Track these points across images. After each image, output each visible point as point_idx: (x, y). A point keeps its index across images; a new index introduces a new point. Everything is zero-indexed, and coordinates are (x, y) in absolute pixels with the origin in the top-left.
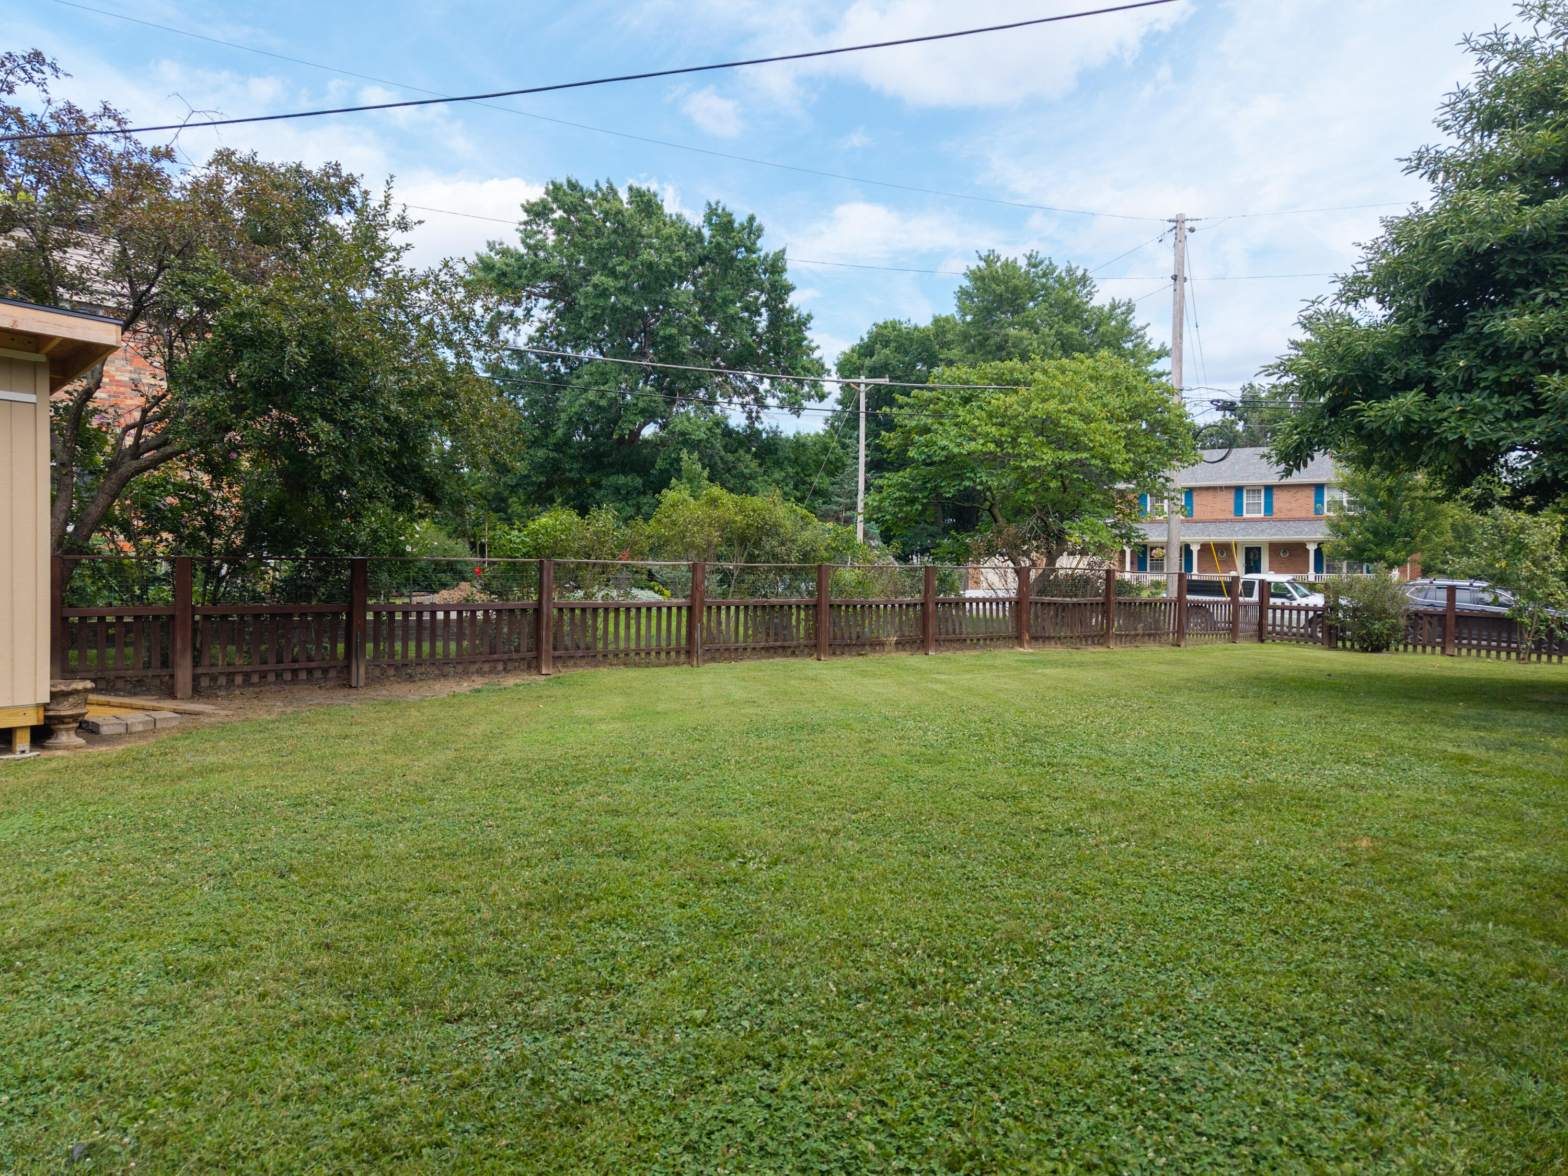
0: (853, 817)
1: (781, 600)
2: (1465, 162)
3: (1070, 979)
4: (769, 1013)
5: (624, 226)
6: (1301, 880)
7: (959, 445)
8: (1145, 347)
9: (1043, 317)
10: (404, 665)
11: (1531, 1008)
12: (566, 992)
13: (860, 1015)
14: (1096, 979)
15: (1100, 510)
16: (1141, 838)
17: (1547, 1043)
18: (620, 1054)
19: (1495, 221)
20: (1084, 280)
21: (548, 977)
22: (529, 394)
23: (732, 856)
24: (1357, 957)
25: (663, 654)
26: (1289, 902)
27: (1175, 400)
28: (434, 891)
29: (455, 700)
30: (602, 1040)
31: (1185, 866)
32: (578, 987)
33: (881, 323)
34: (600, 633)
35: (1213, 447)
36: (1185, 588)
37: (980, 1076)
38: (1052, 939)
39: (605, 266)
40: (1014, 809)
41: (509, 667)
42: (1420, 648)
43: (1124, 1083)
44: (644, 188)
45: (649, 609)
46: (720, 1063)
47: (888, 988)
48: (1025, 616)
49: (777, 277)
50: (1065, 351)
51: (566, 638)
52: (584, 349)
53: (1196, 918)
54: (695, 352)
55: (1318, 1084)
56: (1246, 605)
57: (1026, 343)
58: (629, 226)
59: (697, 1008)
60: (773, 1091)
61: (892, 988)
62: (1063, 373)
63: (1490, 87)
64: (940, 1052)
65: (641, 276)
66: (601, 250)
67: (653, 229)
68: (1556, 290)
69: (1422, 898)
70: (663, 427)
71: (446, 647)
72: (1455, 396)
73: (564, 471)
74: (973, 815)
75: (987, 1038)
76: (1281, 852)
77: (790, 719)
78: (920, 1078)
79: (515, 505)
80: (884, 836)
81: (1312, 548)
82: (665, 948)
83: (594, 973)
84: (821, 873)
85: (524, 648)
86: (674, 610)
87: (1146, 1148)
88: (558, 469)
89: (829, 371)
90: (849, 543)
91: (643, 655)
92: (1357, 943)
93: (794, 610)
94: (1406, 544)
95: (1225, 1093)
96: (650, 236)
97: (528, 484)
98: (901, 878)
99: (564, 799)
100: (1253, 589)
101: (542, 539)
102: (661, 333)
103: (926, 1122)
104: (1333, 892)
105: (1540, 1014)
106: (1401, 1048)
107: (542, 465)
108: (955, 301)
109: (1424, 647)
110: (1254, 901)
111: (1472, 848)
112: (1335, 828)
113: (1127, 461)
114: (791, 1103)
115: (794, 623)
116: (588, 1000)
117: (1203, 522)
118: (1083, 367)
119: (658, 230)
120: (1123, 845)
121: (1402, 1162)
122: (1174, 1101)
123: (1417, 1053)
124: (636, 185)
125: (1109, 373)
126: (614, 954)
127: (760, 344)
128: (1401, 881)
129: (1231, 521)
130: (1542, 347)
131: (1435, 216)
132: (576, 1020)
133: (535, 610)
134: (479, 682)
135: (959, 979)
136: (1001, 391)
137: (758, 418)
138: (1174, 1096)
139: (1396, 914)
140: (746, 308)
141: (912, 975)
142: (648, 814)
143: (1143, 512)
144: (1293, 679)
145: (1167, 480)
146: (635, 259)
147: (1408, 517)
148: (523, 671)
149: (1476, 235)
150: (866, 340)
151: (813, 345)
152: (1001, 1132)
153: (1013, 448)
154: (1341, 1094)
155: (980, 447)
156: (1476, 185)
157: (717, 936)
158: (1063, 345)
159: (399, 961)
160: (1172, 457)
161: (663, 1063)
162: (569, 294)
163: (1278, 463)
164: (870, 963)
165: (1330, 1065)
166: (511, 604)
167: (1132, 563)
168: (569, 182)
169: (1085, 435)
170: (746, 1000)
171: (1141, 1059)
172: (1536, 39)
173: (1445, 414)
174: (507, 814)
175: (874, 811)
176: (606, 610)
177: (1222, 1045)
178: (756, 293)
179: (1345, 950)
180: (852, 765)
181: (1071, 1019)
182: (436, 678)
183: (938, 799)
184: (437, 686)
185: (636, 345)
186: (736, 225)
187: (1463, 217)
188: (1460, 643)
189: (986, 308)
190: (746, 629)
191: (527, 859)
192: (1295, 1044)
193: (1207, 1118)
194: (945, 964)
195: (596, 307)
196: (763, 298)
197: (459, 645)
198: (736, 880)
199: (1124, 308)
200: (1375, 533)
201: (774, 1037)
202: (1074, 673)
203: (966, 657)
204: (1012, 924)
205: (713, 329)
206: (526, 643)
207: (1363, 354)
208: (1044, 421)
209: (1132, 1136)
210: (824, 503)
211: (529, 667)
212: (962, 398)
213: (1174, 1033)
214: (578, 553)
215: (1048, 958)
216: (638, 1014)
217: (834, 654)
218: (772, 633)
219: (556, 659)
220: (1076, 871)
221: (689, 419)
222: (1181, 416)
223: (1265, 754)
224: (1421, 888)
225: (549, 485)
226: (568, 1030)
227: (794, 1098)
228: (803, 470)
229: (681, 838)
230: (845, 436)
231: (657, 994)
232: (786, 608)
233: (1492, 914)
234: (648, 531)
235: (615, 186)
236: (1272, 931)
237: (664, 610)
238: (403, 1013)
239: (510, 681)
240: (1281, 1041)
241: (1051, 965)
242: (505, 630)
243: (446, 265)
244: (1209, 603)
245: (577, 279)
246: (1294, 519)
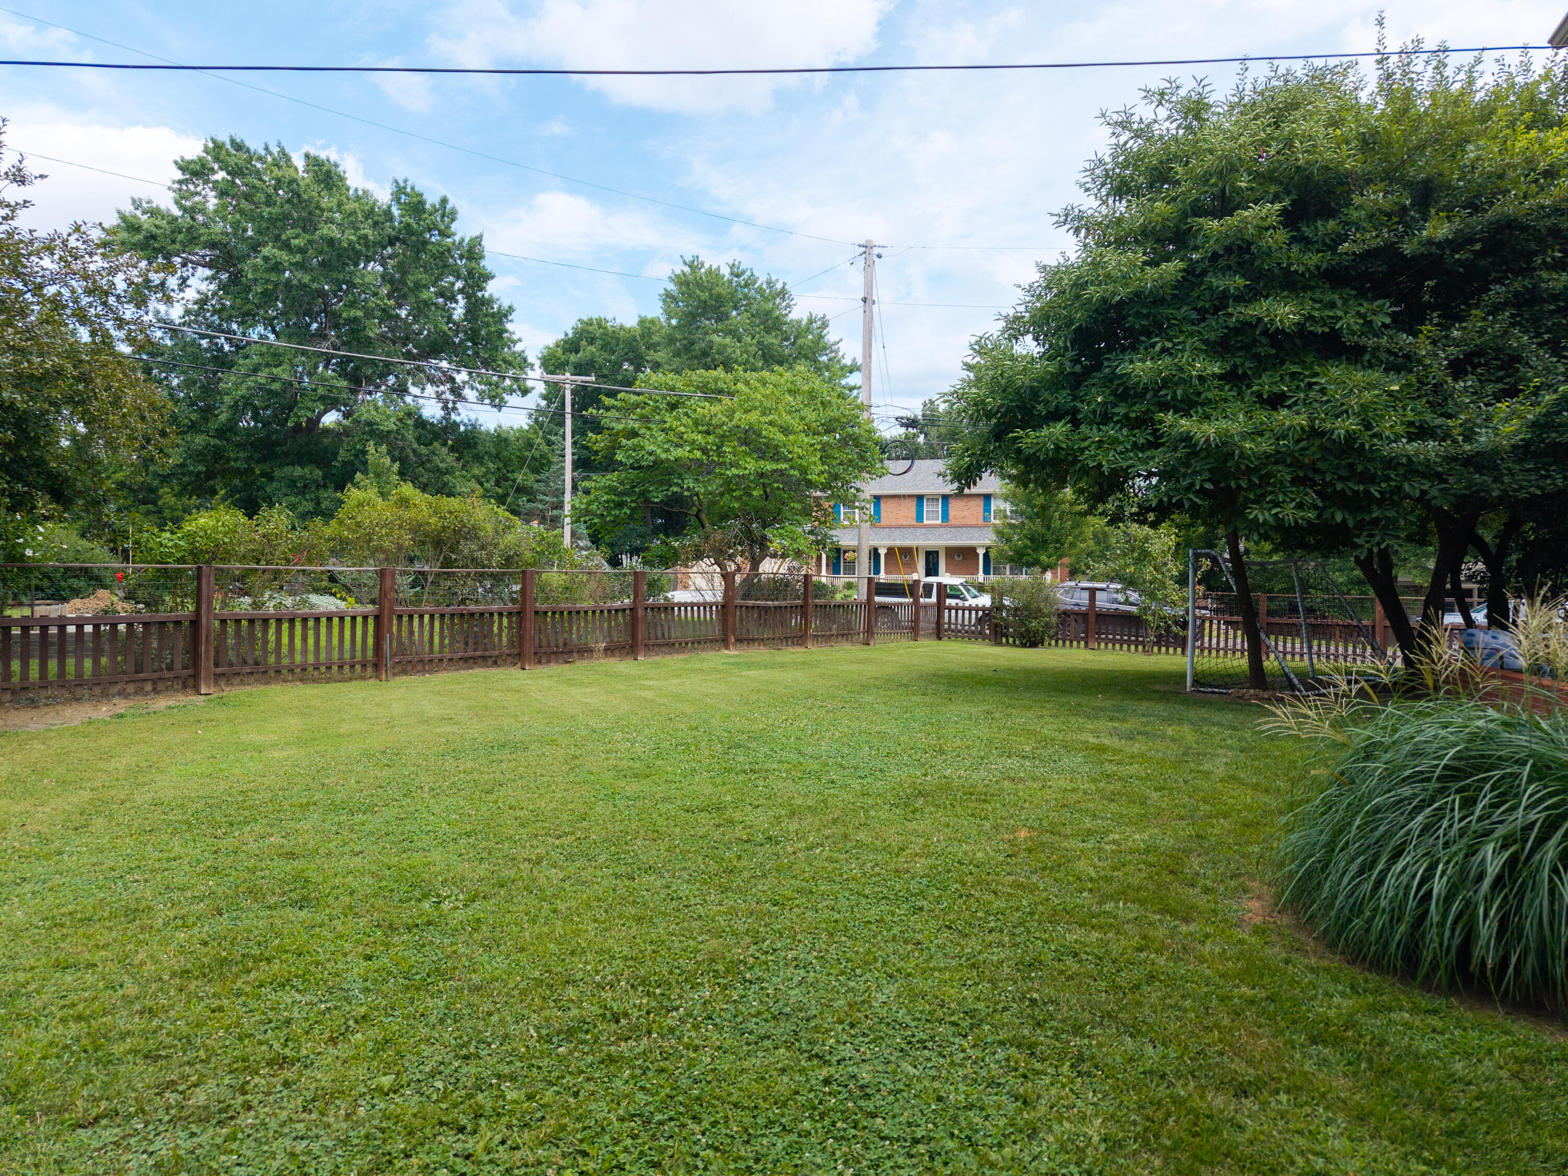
0: (557, 842)
1: (481, 607)
2: (1101, 223)
3: (768, 995)
4: (464, 1070)
5: (299, 196)
6: (971, 874)
7: (667, 451)
8: (839, 361)
9: (746, 327)
10: (24, 689)
11: (1151, 978)
12: (231, 1072)
13: (561, 1059)
14: (792, 992)
15: (798, 518)
16: (834, 843)
17: (1162, 1010)
18: (295, 1139)
19: (1124, 277)
20: (783, 293)
21: (209, 1057)
22: (184, 373)
23: (426, 896)
24: (1016, 945)
25: (347, 669)
26: (961, 896)
27: (865, 415)
28: (62, 966)
29: (91, 729)
30: (273, 1125)
31: (873, 868)
32: (246, 1066)
33: (585, 319)
34: (272, 645)
35: (898, 458)
36: (874, 591)
37: (682, 1109)
38: (752, 956)
39: (277, 238)
40: (717, 821)
41: (161, 686)
42: (1068, 642)
43: (816, 1097)
44: (323, 156)
45: (330, 619)
46: (409, 1134)
47: (591, 1026)
48: (730, 620)
49: (473, 264)
50: (766, 361)
51: (230, 652)
52: (253, 326)
53: (881, 920)
54: (383, 337)
55: (984, 1073)
56: (926, 606)
57: (729, 350)
58: (305, 197)
59: (385, 1074)
60: (467, 1157)
61: (595, 1026)
62: (764, 385)
63: (1121, 158)
64: (643, 1088)
65: (321, 253)
66: (272, 220)
67: (334, 203)
68: (1170, 340)
69: (1069, 884)
70: (347, 415)
71: (79, 665)
72: (1095, 427)
73: (229, 460)
74: (678, 830)
75: (689, 1069)
76: (954, 848)
77: (491, 737)
78: (622, 1119)
79: (167, 497)
80: (589, 860)
81: (981, 552)
82: (348, 1008)
83: (264, 1047)
84: (522, 908)
85: (178, 665)
86: (359, 620)
87: (836, 1161)
88: (221, 457)
89: (532, 365)
90: (554, 547)
91: (323, 669)
92: (1017, 931)
93: (496, 617)
94: (1057, 549)
95: (905, 1094)
96: (330, 210)
97: (184, 474)
98: (604, 905)
99: (228, 843)
100: (931, 591)
101: (200, 543)
102: (345, 315)
103: (627, 1167)
104: (998, 884)
105: (1158, 983)
106: (1051, 1028)
107: (201, 453)
108: (661, 304)
109: (1071, 642)
110: (931, 899)
111: (1108, 832)
112: (999, 821)
113: (823, 472)
114: (488, 1168)
115: (495, 629)
116: (257, 1079)
117: (890, 527)
118: (782, 381)
119: (340, 205)
120: (818, 851)
121: (1051, 1139)
122: (861, 1108)
123: (1063, 1031)
124: (313, 152)
125: (806, 388)
126: (288, 1022)
127: (457, 332)
128: (1052, 868)
129: (913, 527)
130: (1160, 389)
131: (1079, 268)
132: (242, 1106)
133: (191, 622)
134: (121, 706)
135: (662, 1007)
136: (706, 399)
137: (454, 409)
138: (861, 1103)
139: (1048, 900)
140: (441, 294)
141: (615, 1009)
142: (329, 854)
143: (837, 519)
144: (966, 676)
145: (858, 490)
146: (313, 234)
147: (1058, 526)
148: (177, 691)
149: (1110, 288)
150: (570, 335)
151: (515, 337)
152: (701, 1166)
153: (719, 456)
154: (1002, 1081)
155: (687, 454)
156: (1110, 244)
157: (407, 988)
158: (764, 355)
159: (16, 1059)
160: (861, 469)
161: (345, 1142)
162: (235, 265)
163: (952, 482)
164: (573, 1001)
165: (994, 1053)
166: (162, 616)
167: (827, 565)
168: (233, 141)
169: (785, 446)
170: (440, 1058)
171: (832, 1070)
172: (1155, 121)
173: (1086, 443)
174: (157, 865)
175: (579, 834)
176: (279, 621)
177: (903, 1046)
178: (451, 279)
179: (1006, 939)
180: (557, 785)
181: (768, 1037)
182: (66, 702)
183: (644, 816)
184: (68, 712)
185: (315, 326)
186: (427, 206)
187: (1100, 271)
188: (1099, 638)
189: (691, 313)
190: (442, 638)
191: (183, 918)
192: (965, 1036)
193: (890, 1121)
194: (648, 994)
195: (267, 281)
196: (459, 285)
197: (96, 662)
198: (429, 923)
199: (819, 323)
200: (1032, 540)
201: (470, 1096)
202: (776, 674)
203: (674, 661)
204: (714, 943)
205: (403, 313)
206: (181, 658)
207: (1022, 387)
208: (747, 431)
209: (823, 1150)
210: (529, 501)
211: (185, 687)
212: (668, 404)
213: (861, 1039)
214: (244, 557)
215: (748, 976)
216: (317, 1089)
217: (540, 662)
218: (471, 642)
219: (218, 677)
220: (775, 882)
221: (376, 409)
222: (869, 432)
223: (942, 752)
224: (1068, 874)
225: (210, 475)
226: (232, 1118)
227: (491, 1161)
228: (505, 465)
229: (368, 880)
230: (550, 433)
231: (339, 1064)
232: (487, 615)
233: (1122, 894)
234: (328, 531)
235: (287, 151)
236: (946, 926)
237: (348, 619)
238: (22, 1123)
239: (161, 703)
240: (954, 1035)
241: (751, 982)
242: (155, 644)
243: (77, 229)
244: (895, 604)
245: (243, 247)
246: (966, 526)
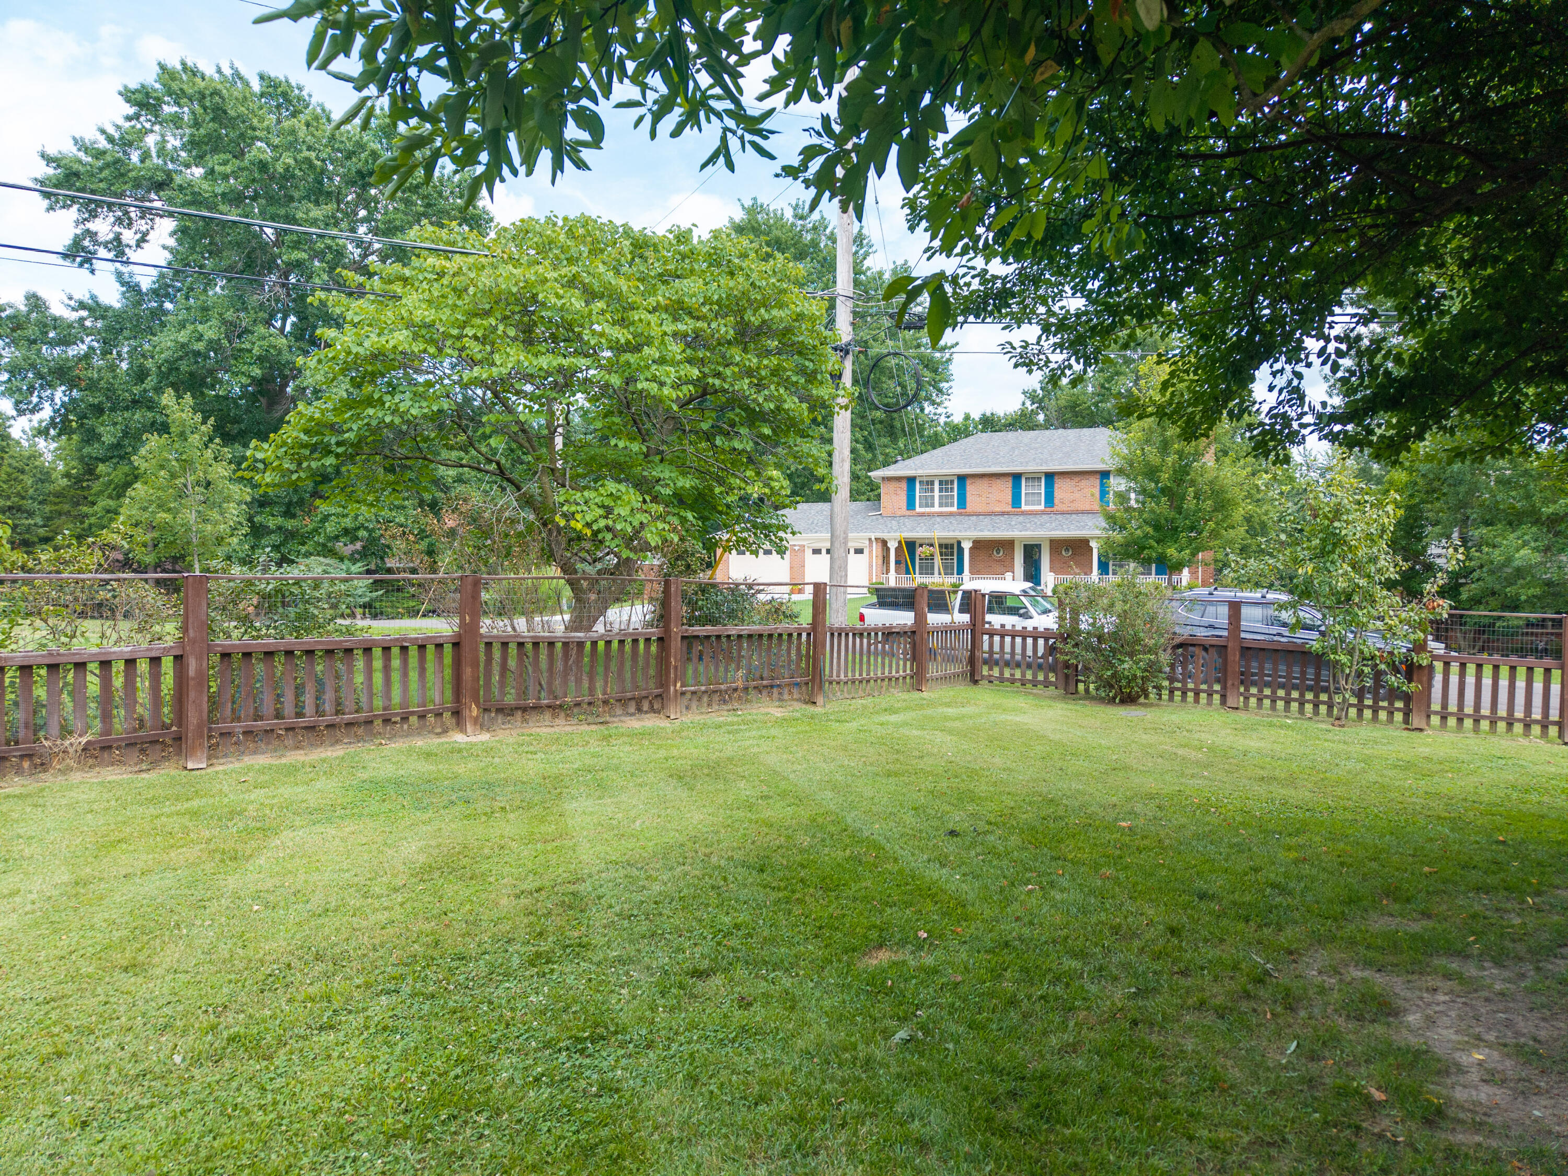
44: (281, 75)
81: (1095, 545)
94: (1191, 540)
109: (1196, 695)
117: (978, 515)
124: (267, 72)
129: (1008, 513)
147: (1192, 507)
168: (184, 64)
188: (1247, 691)
200: (1157, 527)
235: (241, 71)
246: (1077, 512)
